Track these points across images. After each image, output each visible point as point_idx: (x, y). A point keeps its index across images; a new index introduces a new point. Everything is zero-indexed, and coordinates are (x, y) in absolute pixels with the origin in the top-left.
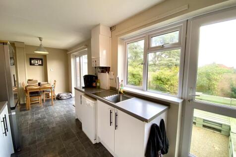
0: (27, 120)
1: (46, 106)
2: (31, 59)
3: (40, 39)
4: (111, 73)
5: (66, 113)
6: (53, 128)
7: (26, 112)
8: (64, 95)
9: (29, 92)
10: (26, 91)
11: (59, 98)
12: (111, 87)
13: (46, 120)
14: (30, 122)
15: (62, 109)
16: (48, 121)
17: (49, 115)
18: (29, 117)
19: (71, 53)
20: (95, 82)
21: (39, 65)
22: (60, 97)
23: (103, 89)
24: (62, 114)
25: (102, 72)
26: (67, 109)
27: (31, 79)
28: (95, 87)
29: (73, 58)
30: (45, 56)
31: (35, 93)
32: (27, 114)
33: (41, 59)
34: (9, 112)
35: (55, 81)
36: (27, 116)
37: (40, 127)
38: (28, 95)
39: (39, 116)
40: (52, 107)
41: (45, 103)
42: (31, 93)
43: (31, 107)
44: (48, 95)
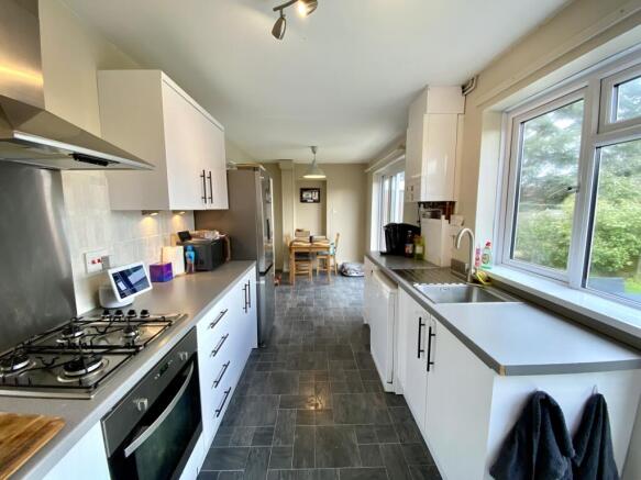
0: (285, 302)
1: (318, 283)
2: (303, 190)
3: (314, 149)
4: (457, 218)
5: (348, 306)
6: (319, 327)
7: (287, 287)
8: (353, 268)
9: (294, 251)
10: (290, 249)
11: (343, 272)
12: (453, 260)
13: (311, 309)
14: (289, 305)
15: (344, 296)
16: (315, 312)
17: (319, 302)
18: (290, 296)
19: (371, 173)
20: (412, 242)
21: (315, 201)
22: (346, 271)
23: (431, 264)
24: (342, 305)
25: (435, 216)
26: (353, 298)
27: (300, 228)
28: (412, 256)
29: (377, 181)
30: (324, 182)
31: (303, 256)
32: (288, 291)
33: (318, 190)
34: (258, 279)
35: (338, 235)
36: (287, 295)
37: (301, 319)
38: (293, 257)
39: (304, 299)
40: (327, 287)
41: (318, 277)
42: (297, 254)
43: (297, 280)
44: (324, 263)
